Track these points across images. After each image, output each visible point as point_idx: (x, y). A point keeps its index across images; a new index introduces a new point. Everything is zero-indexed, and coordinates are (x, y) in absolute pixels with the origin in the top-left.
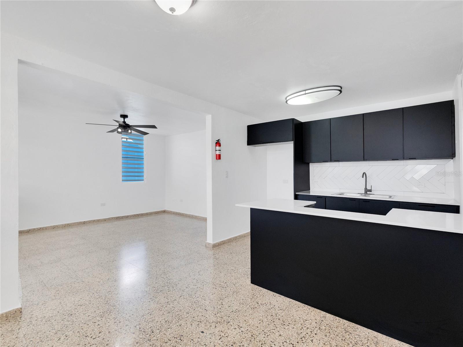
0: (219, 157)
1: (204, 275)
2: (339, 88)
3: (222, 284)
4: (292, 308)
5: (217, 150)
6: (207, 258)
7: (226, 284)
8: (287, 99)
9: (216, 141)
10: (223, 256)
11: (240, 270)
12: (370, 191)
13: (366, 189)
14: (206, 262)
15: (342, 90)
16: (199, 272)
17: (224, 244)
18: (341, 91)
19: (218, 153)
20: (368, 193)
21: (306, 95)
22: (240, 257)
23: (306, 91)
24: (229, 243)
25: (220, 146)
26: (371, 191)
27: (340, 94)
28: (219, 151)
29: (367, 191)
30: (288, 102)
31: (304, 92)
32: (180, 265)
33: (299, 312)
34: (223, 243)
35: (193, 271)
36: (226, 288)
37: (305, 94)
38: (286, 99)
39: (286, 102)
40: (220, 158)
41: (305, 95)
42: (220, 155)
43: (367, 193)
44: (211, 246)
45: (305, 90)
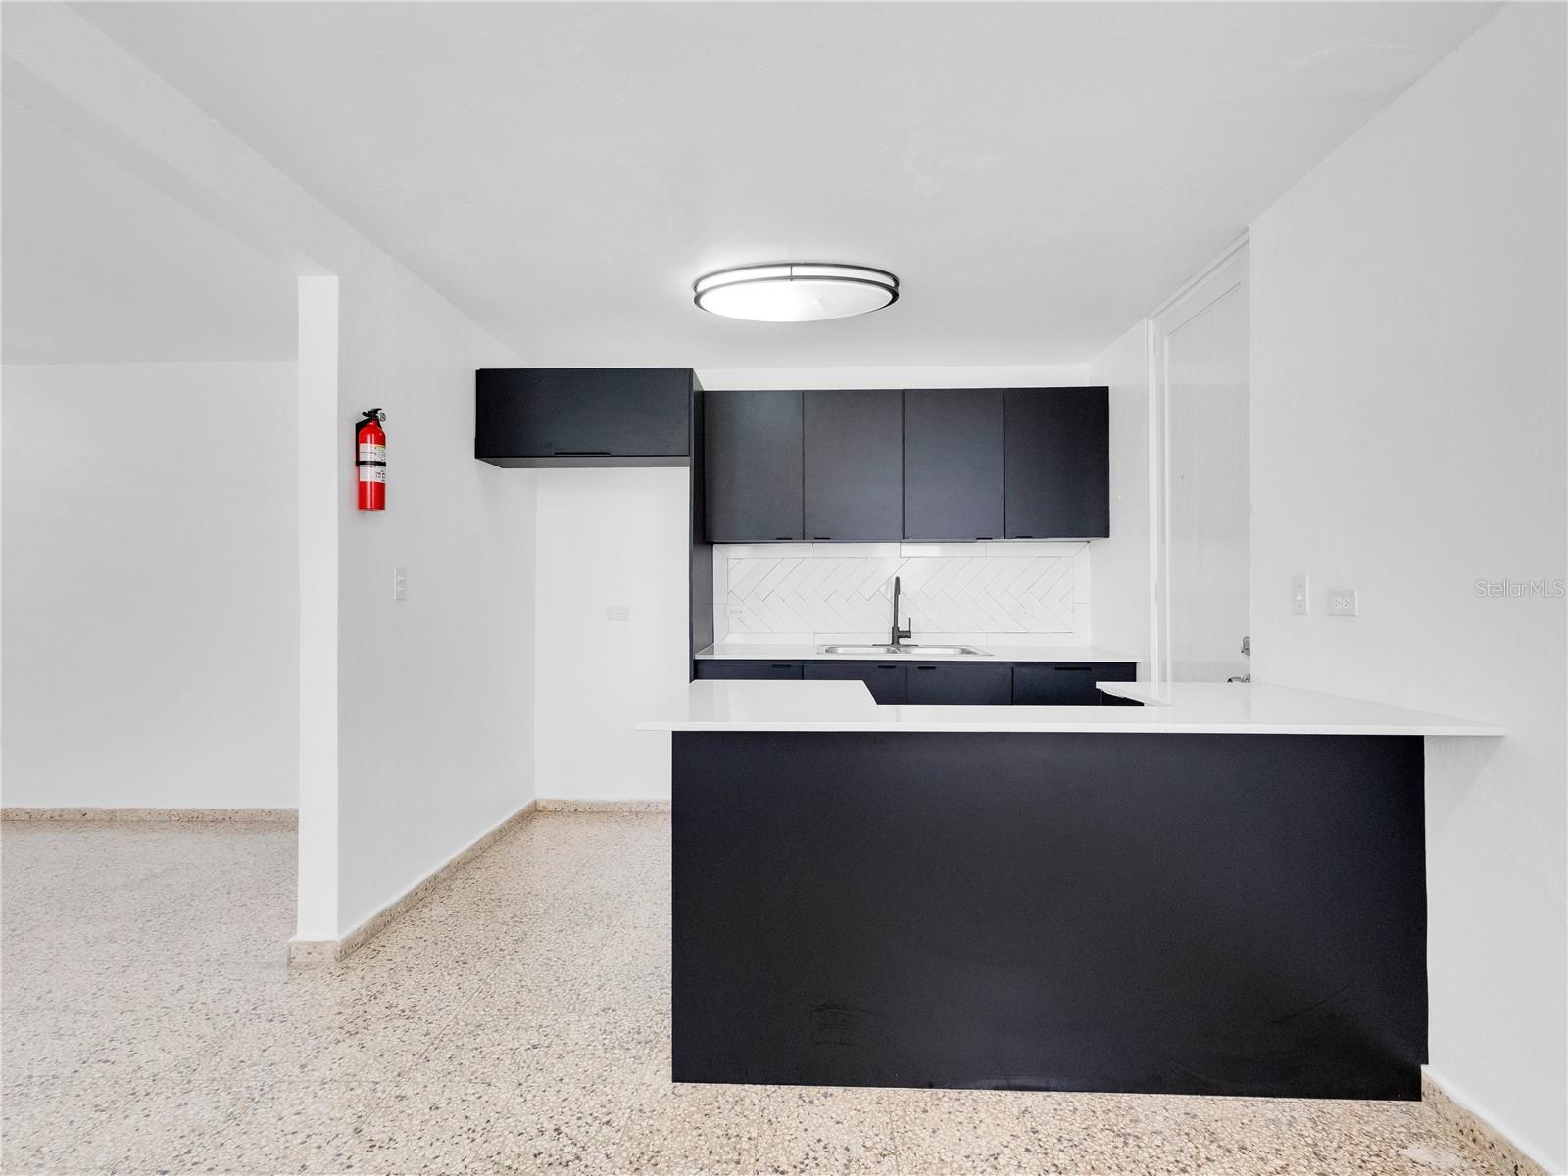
0: (372, 498)
1: (400, 1137)
2: (891, 283)
3: (542, 1143)
4: (908, 1127)
5: (364, 463)
6: (351, 1028)
7: (563, 1139)
8: (699, 289)
9: (364, 413)
10: (432, 991)
11: (575, 1036)
12: (908, 635)
13: (895, 629)
14: (359, 1055)
15: (900, 290)
16: (357, 1131)
17: (387, 924)
18: (895, 296)
19: (370, 475)
20: (902, 641)
21: (795, 283)
22: (519, 966)
23: (794, 268)
24: (414, 913)
25: (381, 440)
26: (910, 637)
27: (890, 303)
28: (379, 468)
29: (898, 635)
30: (702, 301)
31: (785, 271)
32: (194, 1137)
33: (944, 1134)
34: (386, 922)
35: (320, 1140)
36: (578, 1158)
37: (792, 278)
38: (695, 288)
39: (697, 300)
40: (380, 504)
41: (789, 283)
42: (380, 489)
43: (898, 643)
44: (330, 956)
45: (791, 265)
